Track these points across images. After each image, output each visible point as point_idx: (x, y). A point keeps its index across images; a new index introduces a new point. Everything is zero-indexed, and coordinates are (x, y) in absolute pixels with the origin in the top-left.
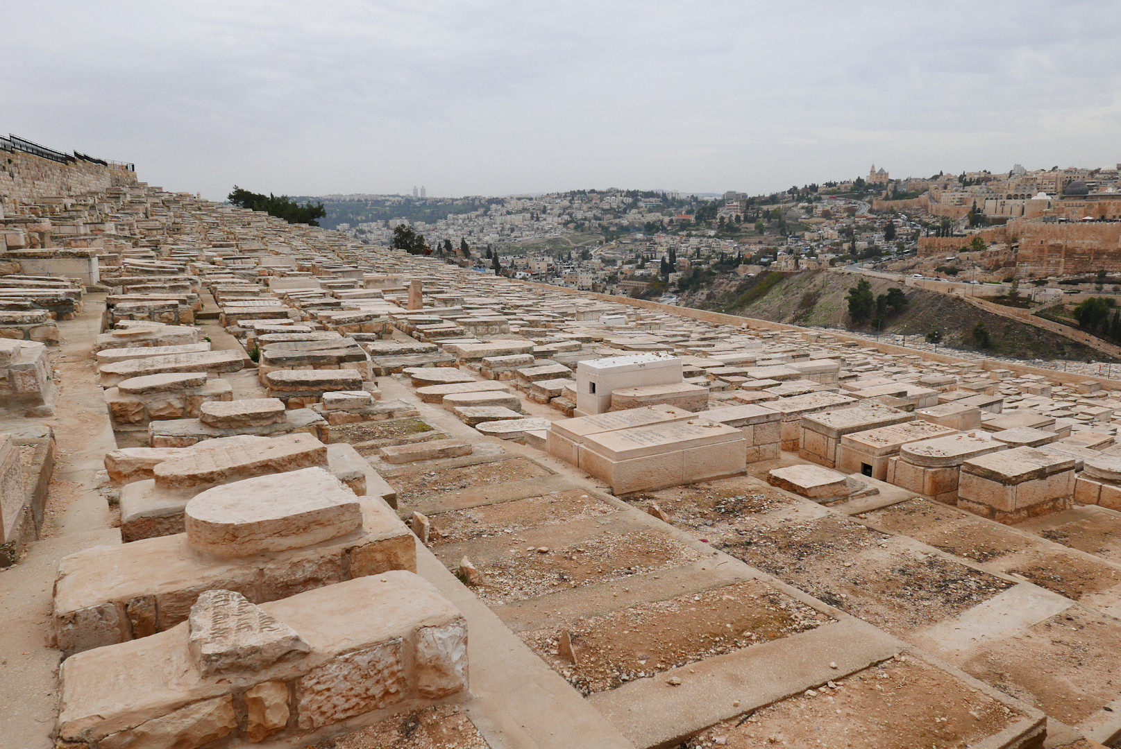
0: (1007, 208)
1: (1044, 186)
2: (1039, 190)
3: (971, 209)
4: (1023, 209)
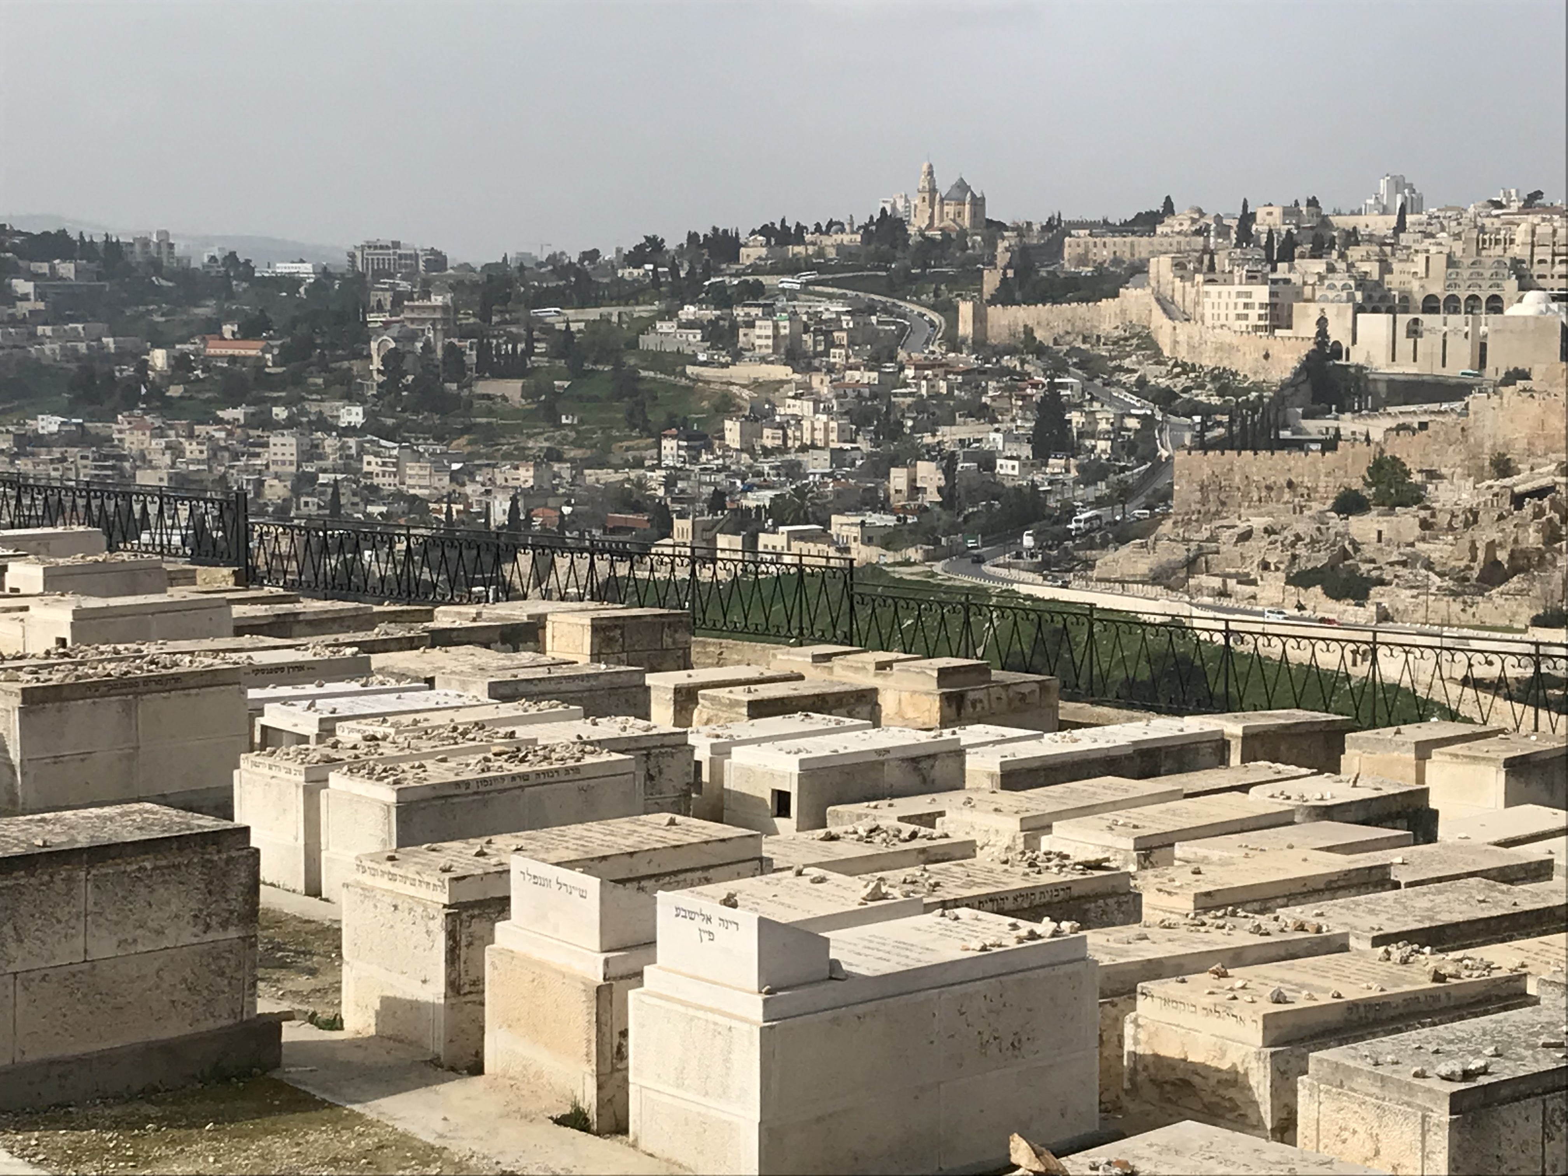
0: (1429, 345)
1: (1537, 269)
3: (1311, 346)
4: (1483, 347)
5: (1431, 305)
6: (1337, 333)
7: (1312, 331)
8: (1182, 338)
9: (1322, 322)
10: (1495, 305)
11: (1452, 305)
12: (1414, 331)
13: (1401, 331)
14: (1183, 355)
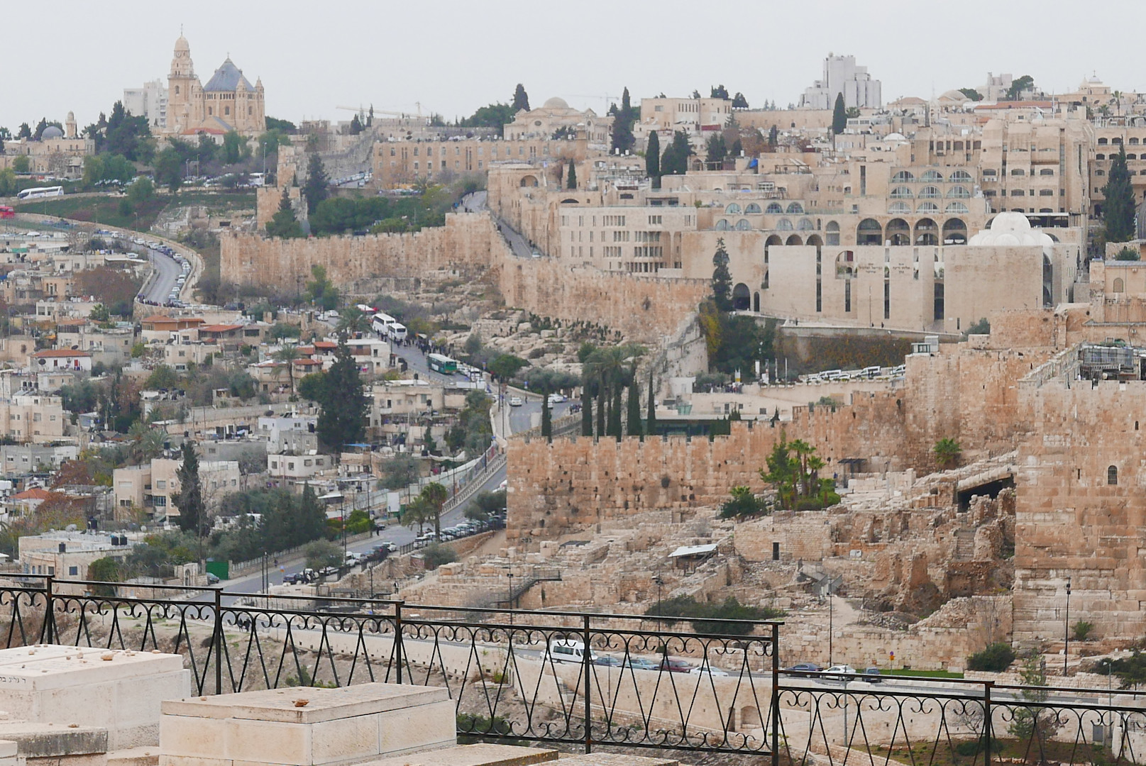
0: (867, 288)
1: (1012, 183)
2: (996, 202)
4: (939, 289)
5: (869, 234)
6: (739, 273)
7: (708, 270)
8: (531, 282)
9: (721, 258)
10: (956, 230)
11: (898, 231)
12: (846, 269)
13: (829, 267)
14: (532, 306)
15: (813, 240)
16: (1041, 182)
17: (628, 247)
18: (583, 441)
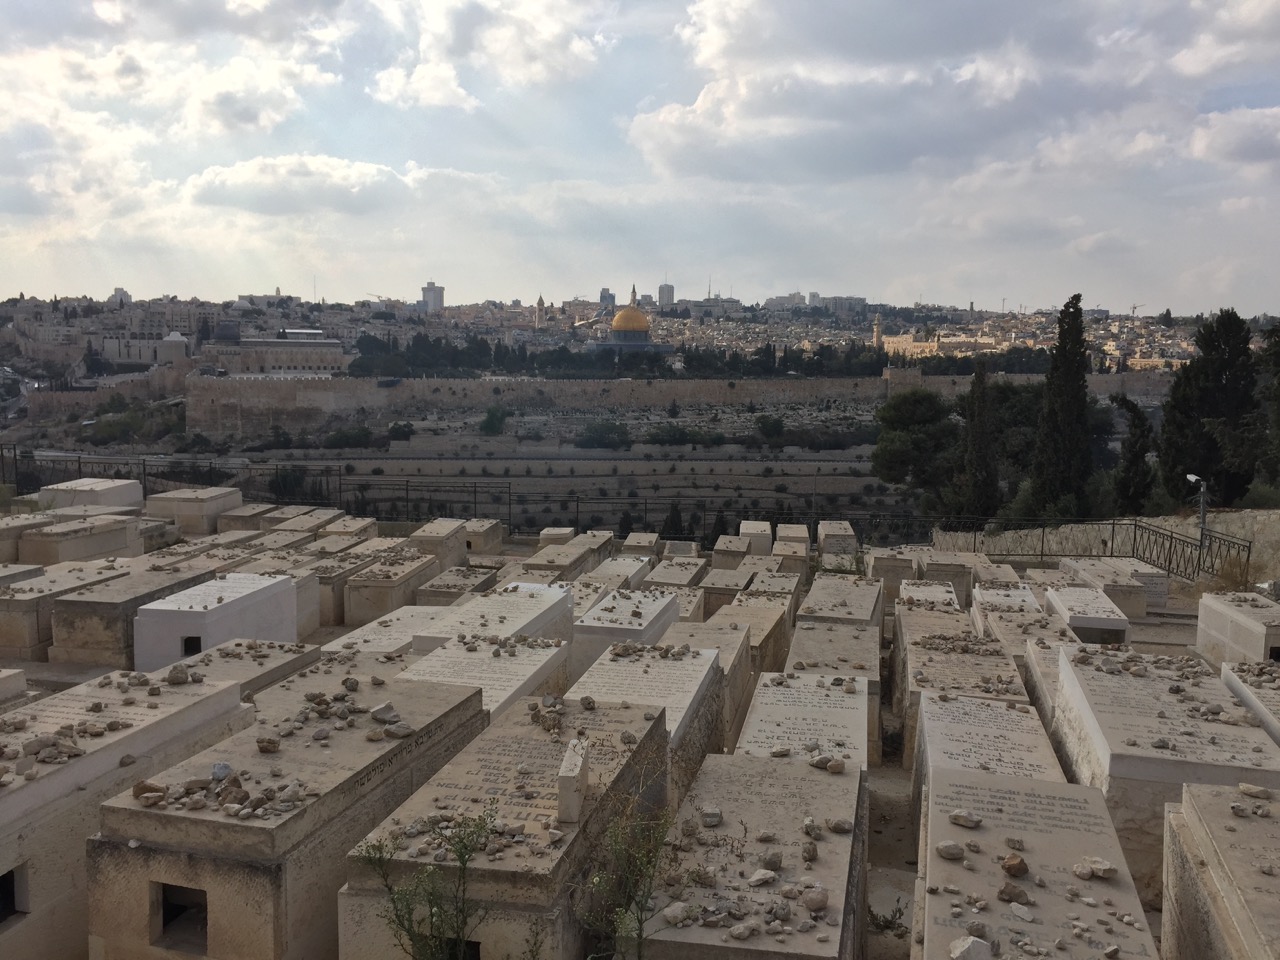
0: (134, 351)
1: (175, 324)
2: (171, 328)
3: (85, 351)
4: (155, 352)
5: (134, 336)
6: (95, 346)
7: (86, 345)
8: (29, 348)
9: (89, 342)
10: (160, 337)
11: (142, 336)
12: (128, 346)
13: (122, 346)
14: (31, 354)
15: (117, 338)
16: (183, 324)
17: (60, 339)
18: (51, 393)
